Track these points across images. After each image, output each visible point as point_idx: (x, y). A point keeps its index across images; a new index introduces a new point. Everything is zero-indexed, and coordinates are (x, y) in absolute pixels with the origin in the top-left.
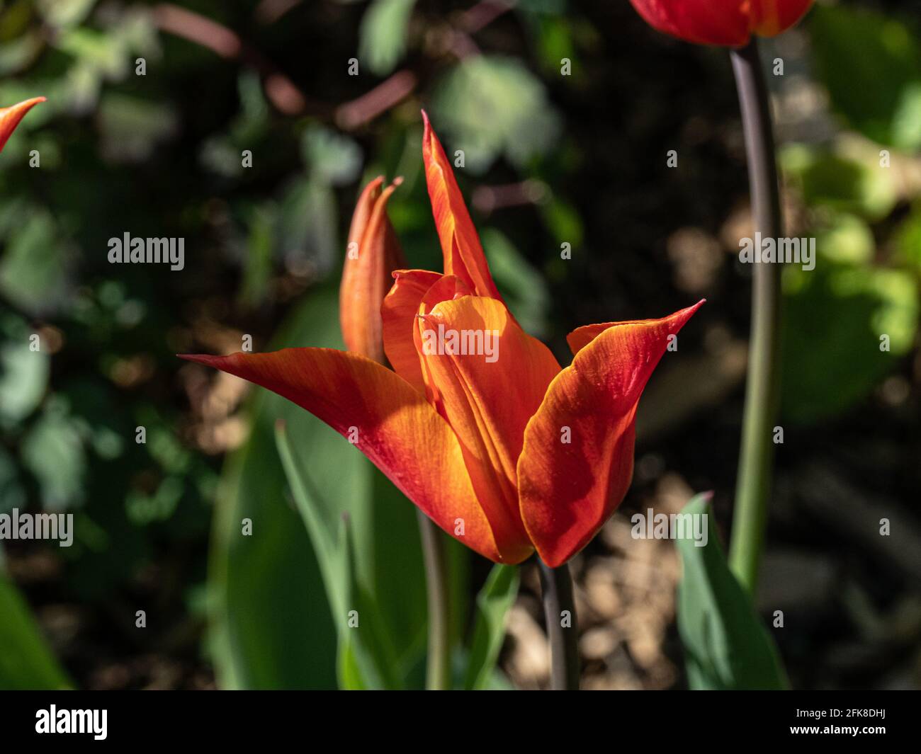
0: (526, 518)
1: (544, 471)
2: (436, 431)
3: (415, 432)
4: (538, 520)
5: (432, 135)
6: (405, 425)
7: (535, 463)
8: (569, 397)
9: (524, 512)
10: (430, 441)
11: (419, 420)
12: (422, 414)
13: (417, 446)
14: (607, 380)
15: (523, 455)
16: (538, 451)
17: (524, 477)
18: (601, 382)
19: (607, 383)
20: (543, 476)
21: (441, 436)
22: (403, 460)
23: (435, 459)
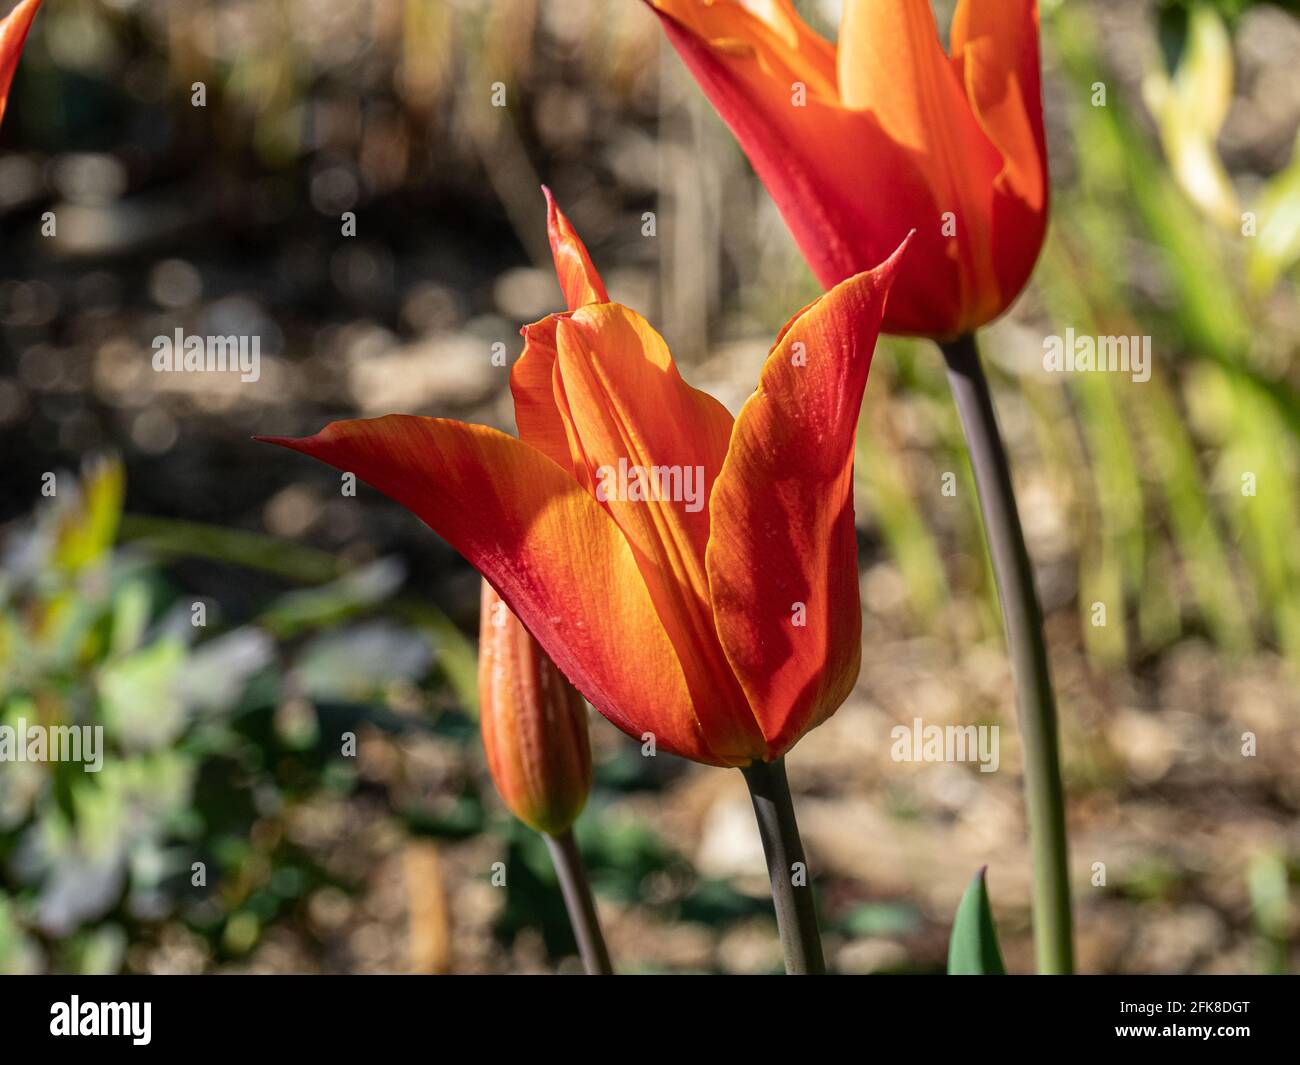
0: (725, 642)
1: (741, 563)
2: (595, 529)
3: (569, 534)
4: (742, 645)
5: (557, 212)
6: (554, 525)
7: (728, 551)
8: (761, 440)
9: (722, 632)
10: (589, 544)
11: (572, 515)
12: (576, 504)
13: (573, 558)
14: (806, 408)
15: (711, 543)
16: (730, 532)
17: (715, 573)
18: (800, 413)
19: (808, 413)
20: (740, 572)
21: (603, 536)
22: (558, 590)
23: (599, 575)
